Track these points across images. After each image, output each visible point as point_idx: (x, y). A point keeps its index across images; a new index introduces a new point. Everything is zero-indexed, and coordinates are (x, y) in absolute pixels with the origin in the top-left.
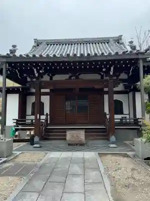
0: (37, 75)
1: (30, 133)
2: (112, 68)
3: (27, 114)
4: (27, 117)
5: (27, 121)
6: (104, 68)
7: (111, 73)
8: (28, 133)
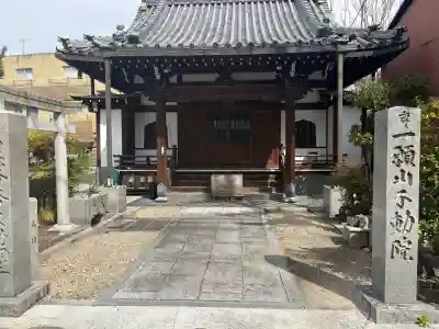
0: (158, 77)
1: (147, 180)
2: (293, 65)
3: (137, 146)
4: (137, 153)
5: (137, 159)
6: (279, 65)
7: (292, 74)
8: (142, 179)
